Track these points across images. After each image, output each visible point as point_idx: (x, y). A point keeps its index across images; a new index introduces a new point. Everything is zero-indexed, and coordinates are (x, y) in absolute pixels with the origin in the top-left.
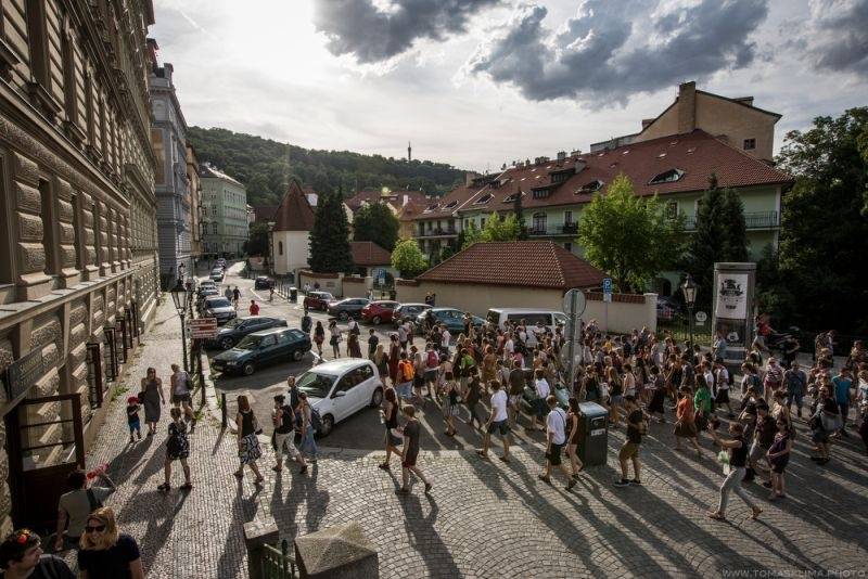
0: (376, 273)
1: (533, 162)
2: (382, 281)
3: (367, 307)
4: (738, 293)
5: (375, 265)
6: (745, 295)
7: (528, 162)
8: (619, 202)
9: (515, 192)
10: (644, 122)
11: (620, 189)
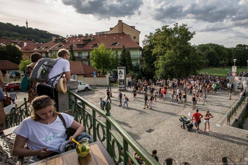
0: (11, 73)
1: (77, 36)
2: (14, 75)
3: (7, 85)
4: (122, 74)
5: (10, 70)
6: (123, 74)
7: (76, 35)
8: (101, 50)
9: (71, 45)
10: (110, 28)
11: (102, 47)
